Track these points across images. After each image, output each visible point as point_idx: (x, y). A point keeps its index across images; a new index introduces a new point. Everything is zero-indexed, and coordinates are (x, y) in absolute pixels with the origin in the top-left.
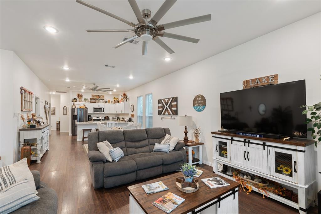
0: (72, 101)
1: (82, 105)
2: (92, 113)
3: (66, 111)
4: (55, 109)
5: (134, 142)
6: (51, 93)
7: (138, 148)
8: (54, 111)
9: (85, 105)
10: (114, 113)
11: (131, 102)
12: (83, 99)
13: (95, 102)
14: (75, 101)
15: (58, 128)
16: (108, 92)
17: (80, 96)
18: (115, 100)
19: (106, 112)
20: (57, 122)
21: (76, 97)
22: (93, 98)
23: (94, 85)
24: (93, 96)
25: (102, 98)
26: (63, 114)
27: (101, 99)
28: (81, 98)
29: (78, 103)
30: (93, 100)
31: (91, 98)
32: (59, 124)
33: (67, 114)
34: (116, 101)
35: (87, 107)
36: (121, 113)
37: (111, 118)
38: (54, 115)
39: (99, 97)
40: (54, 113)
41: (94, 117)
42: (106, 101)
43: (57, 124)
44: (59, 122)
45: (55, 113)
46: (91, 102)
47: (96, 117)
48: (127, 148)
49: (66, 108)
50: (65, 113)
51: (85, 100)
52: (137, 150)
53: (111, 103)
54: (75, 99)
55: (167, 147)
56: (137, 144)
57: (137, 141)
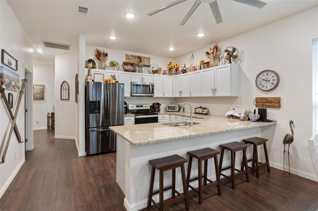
1: (108, 77)
2: (128, 95)
3: (67, 92)
4: (43, 89)
6: (31, 50)
8: (43, 92)
9: (114, 77)
10: (170, 96)
12: (108, 63)
13: (134, 71)
14: (91, 65)
15: (50, 125)
17: (100, 55)
20: (49, 114)
21: (93, 57)
22: (128, 61)
24: (127, 56)
26: (61, 99)
27: (145, 66)
28: (105, 60)
29: (97, 70)
30: (129, 66)
31: (125, 61)
32: (52, 117)
33: (69, 99)
34: (173, 71)
35: (119, 82)
36: (189, 96)
38: (42, 101)
39: (141, 61)
40: (41, 96)
41: (131, 106)
42: (155, 69)
43: (48, 117)
44: (53, 114)
45: (43, 96)
46: (125, 70)
47: (135, 106)
49: (68, 85)
50: (65, 96)
51: (113, 65)
53: (165, 73)
54: (90, 61)
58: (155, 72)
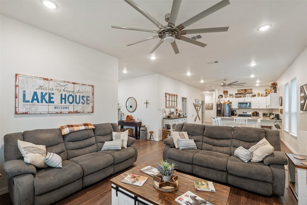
0: (218, 98)
1: (226, 101)
2: (237, 108)
4: (213, 105)
5: (213, 139)
7: (216, 146)
9: (229, 101)
11: (280, 93)
12: (228, 95)
13: (241, 97)
14: (221, 97)
16: (243, 85)
17: (225, 92)
18: (266, 93)
19: (253, 107)
21: (222, 94)
22: (239, 92)
23: (225, 81)
24: (238, 90)
25: (250, 91)
27: (248, 93)
29: (224, 99)
30: (238, 95)
31: (237, 93)
35: (231, 103)
37: (261, 114)
38: (212, 110)
39: (246, 91)
41: (238, 112)
46: (236, 97)
47: (242, 113)
48: (204, 143)
51: (230, 95)
52: (214, 148)
53: (262, 96)
55: (244, 154)
56: (216, 142)
57: (217, 139)
58: (254, 96)
